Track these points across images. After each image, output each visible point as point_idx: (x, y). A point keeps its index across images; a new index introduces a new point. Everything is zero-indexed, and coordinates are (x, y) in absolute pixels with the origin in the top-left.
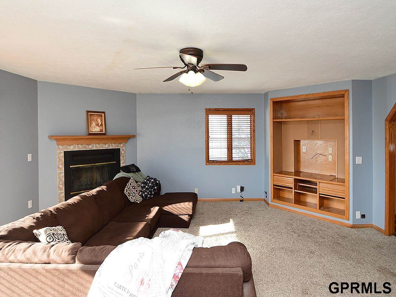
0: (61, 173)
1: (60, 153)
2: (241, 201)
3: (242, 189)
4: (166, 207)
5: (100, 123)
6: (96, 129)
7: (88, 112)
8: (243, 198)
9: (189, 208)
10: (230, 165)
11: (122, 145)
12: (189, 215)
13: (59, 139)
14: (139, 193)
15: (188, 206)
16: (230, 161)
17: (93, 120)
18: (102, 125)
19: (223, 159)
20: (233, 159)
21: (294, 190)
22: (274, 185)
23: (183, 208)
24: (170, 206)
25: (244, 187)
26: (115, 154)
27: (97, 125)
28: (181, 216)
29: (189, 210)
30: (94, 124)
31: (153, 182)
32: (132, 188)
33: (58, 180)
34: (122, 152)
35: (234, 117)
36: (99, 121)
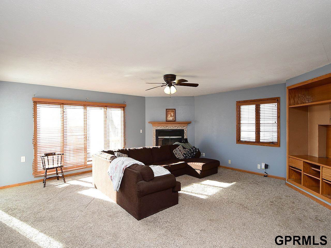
0: (154, 140)
1: (154, 130)
2: (265, 176)
3: (266, 166)
4: (189, 163)
5: (172, 115)
6: (170, 118)
7: (166, 109)
8: (267, 174)
9: (200, 166)
10: (255, 145)
11: (185, 128)
12: (200, 171)
13: (153, 123)
14: (183, 154)
15: (200, 165)
16: (258, 141)
17: (169, 114)
18: (173, 116)
19: (251, 140)
20: (260, 140)
21: (303, 172)
22: (290, 166)
23: (197, 165)
24: (191, 163)
25: (268, 165)
26: (181, 132)
27: (171, 116)
28: (196, 170)
29: (200, 167)
30: (169, 116)
31: (194, 150)
32: (179, 150)
33: (153, 143)
34: (185, 131)
35: (262, 106)
36: (172, 114)
